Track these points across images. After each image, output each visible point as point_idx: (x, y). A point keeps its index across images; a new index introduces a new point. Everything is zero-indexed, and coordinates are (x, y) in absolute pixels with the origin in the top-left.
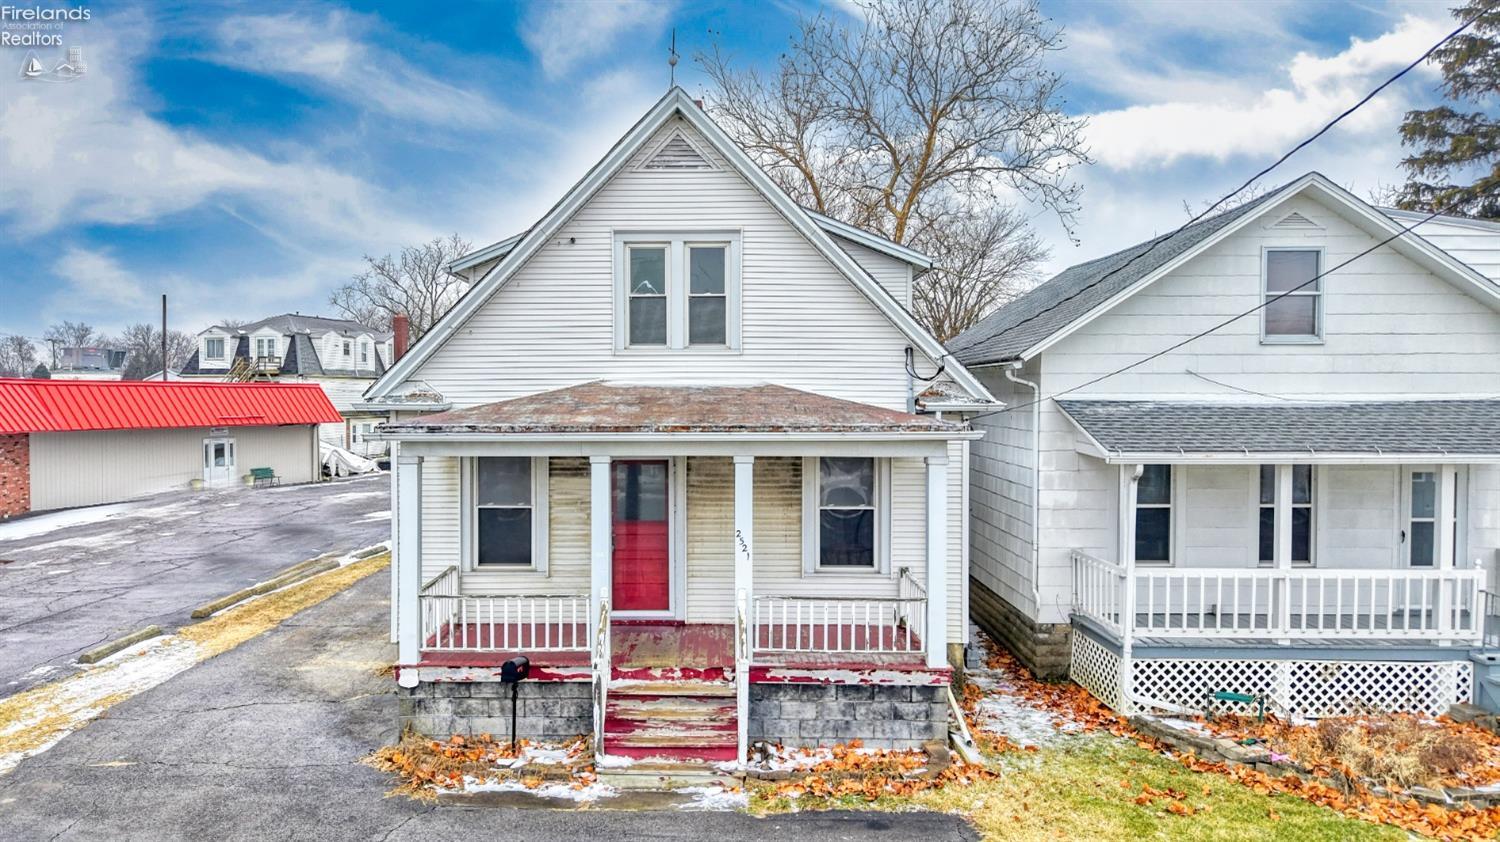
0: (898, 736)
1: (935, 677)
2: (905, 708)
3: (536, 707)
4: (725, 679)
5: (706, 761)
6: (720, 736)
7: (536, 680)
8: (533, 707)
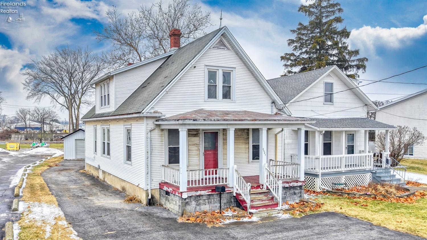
0: (295, 199)
1: (302, 183)
2: (296, 191)
3: (217, 201)
4: (261, 188)
5: (271, 208)
6: (269, 202)
7: (217, 193)
8: (216, 201)
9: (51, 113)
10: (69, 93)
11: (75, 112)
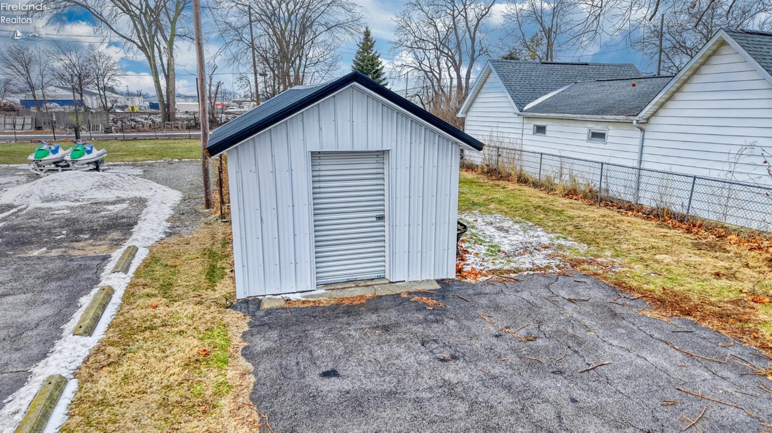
9: (98, 58)
10: (144, 7)
11: (161, 59)
